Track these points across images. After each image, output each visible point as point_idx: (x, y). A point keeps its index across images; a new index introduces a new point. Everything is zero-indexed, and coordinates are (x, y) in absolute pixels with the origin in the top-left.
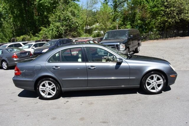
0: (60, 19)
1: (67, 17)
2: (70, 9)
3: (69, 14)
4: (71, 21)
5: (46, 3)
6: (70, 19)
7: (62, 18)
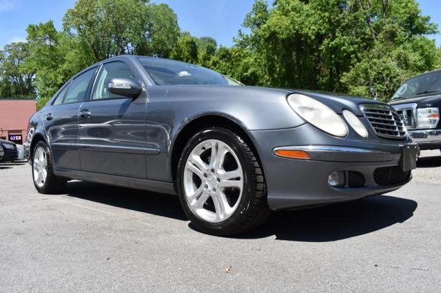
0: (367, 78)
1: (386, 72)
2: (395, 53)
3: (392, 64)
4: (394, 80)
5: (344, 45)
6: (392, 75)
7: (373, 74)
